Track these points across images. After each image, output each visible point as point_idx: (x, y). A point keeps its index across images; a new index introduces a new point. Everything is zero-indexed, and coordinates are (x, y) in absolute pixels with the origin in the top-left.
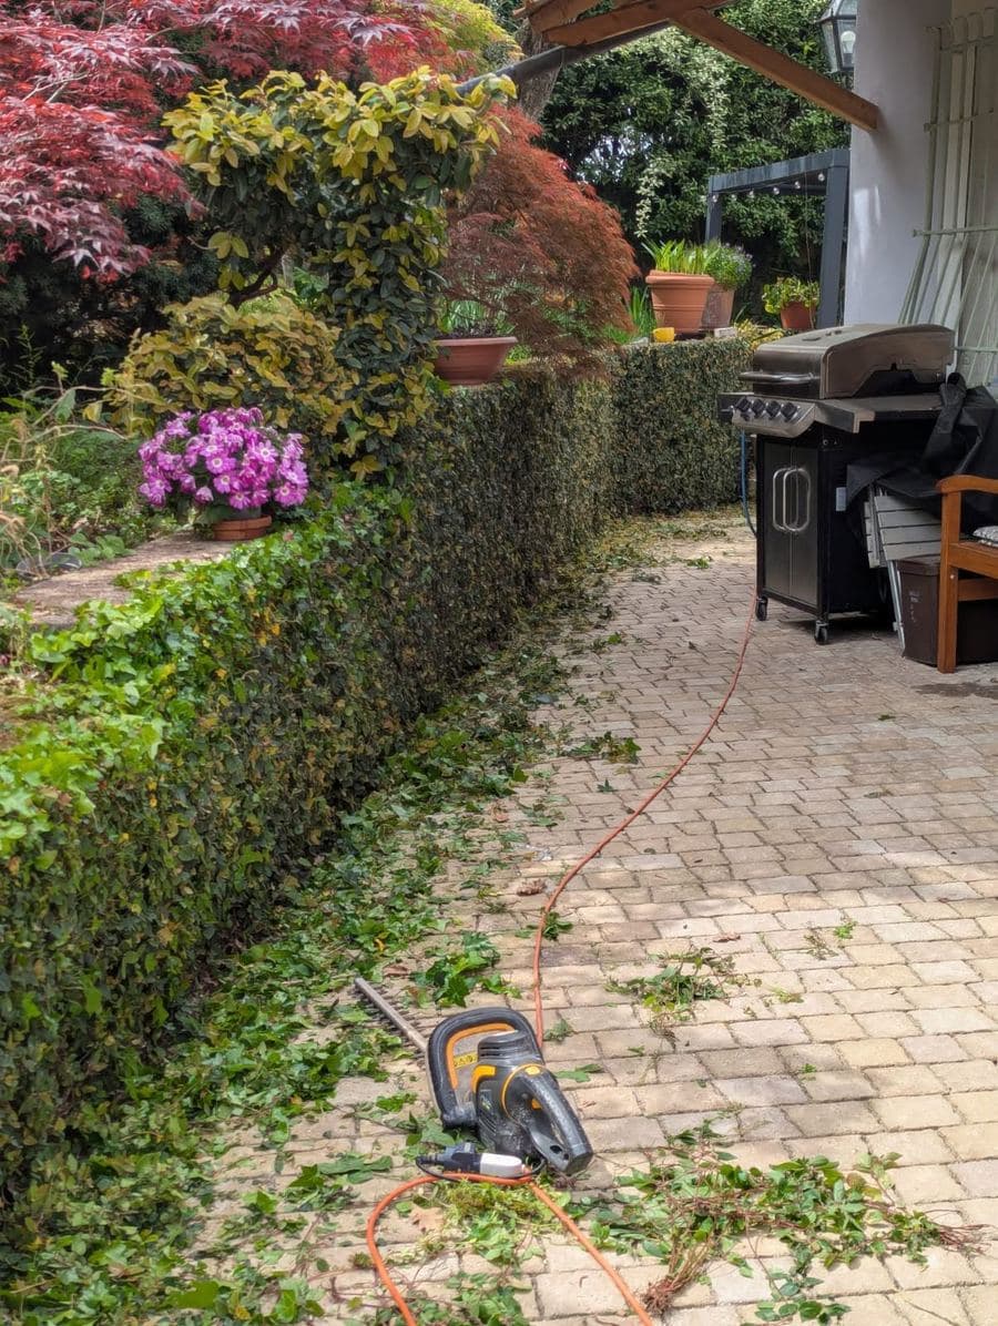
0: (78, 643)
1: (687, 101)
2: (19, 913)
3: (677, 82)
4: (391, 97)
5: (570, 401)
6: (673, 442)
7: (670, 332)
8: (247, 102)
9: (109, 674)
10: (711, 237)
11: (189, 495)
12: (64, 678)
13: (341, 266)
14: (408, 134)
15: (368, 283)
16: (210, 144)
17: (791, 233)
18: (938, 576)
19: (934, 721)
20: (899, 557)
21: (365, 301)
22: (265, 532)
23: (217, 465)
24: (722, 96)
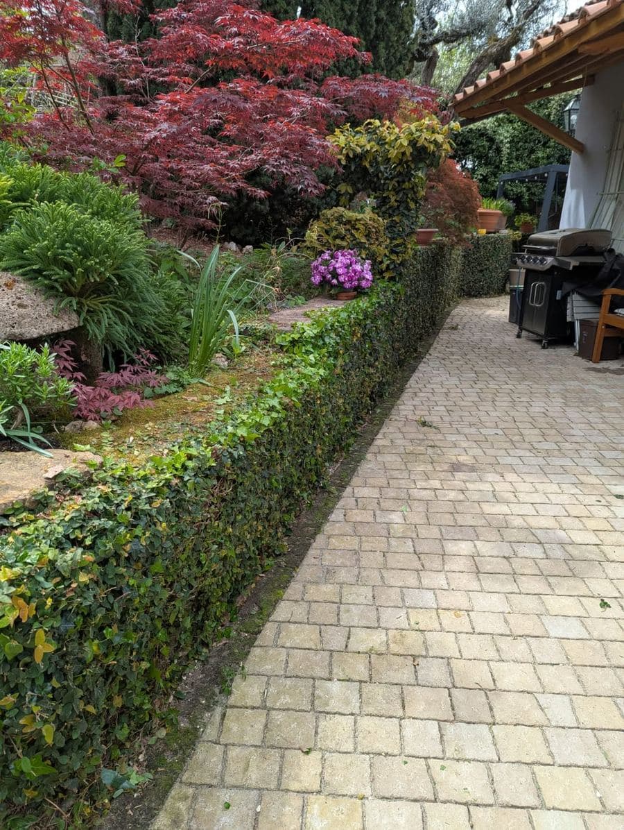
0: (293, 338)
1: (494, 147)
2: (273, 447)
3: (491, 140)
4: (414, 129)
5: (450, 254)
6: (481, 271)
7: (484, 231)
8: (357, 132)
9: (303, 351)
10: (499, 197)
11: (329, 282)
12: (287, 351)
13: (386, 197)
14: (418, 145)
15: (396, 204)
16: (343, 148)
17: (526, 197)
18: (597, 327)
19: (594, 382)
20: (581, 318)
21: (394, 211)
22: (355, 297)
23: (340, 271)
24: (508, 145)
